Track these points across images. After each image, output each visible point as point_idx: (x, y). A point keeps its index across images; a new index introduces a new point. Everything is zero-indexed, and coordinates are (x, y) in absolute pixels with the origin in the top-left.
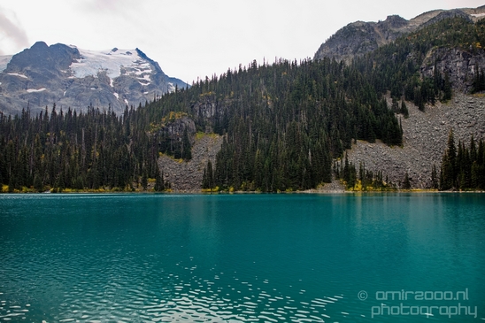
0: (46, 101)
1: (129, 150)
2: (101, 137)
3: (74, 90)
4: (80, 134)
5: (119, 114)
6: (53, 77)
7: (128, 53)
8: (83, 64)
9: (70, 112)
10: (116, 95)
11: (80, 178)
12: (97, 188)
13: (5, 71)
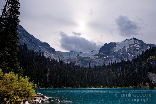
0: (109, 60)
1: (136, 72)
2: (126, 69)
3: (116, 55)
4: (119, 68)
5: (131, 60)
6: (110, 52)
7: (130, 40)
8: (117, 47)
9: (116, 62)
10: (129, 54)
11: (121, 83)
12: (128, 87)
13: (99, 53)
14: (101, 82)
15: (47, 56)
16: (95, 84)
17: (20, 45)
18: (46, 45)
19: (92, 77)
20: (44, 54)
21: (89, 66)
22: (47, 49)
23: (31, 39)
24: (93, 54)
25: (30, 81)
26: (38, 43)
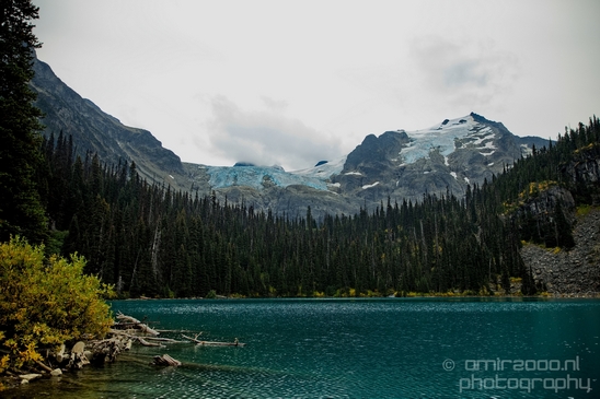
0: (380, 195)
1: (479, 241)
2: (442, 229)
3: (406, 179)
4: (418, 227)
5: (460, 196)
6: (384, 168)
7: (462, 121)
8: (413, 147)
9: (405, 203)
10: (454, 174)
11: (424, 279)
12: (445, 291)
13: (343, 172)
14: (350, 276)
15: (150, 182)
16: (330, 281)
17: (44, 137)
18: (144, 139)
19: (318, 260)
20: (140, 174)
21: (305, 217)
22: (149, 154)
23: (86, 115)
24: (322, 175)
25: (88, 270)
26: (113, 132)
